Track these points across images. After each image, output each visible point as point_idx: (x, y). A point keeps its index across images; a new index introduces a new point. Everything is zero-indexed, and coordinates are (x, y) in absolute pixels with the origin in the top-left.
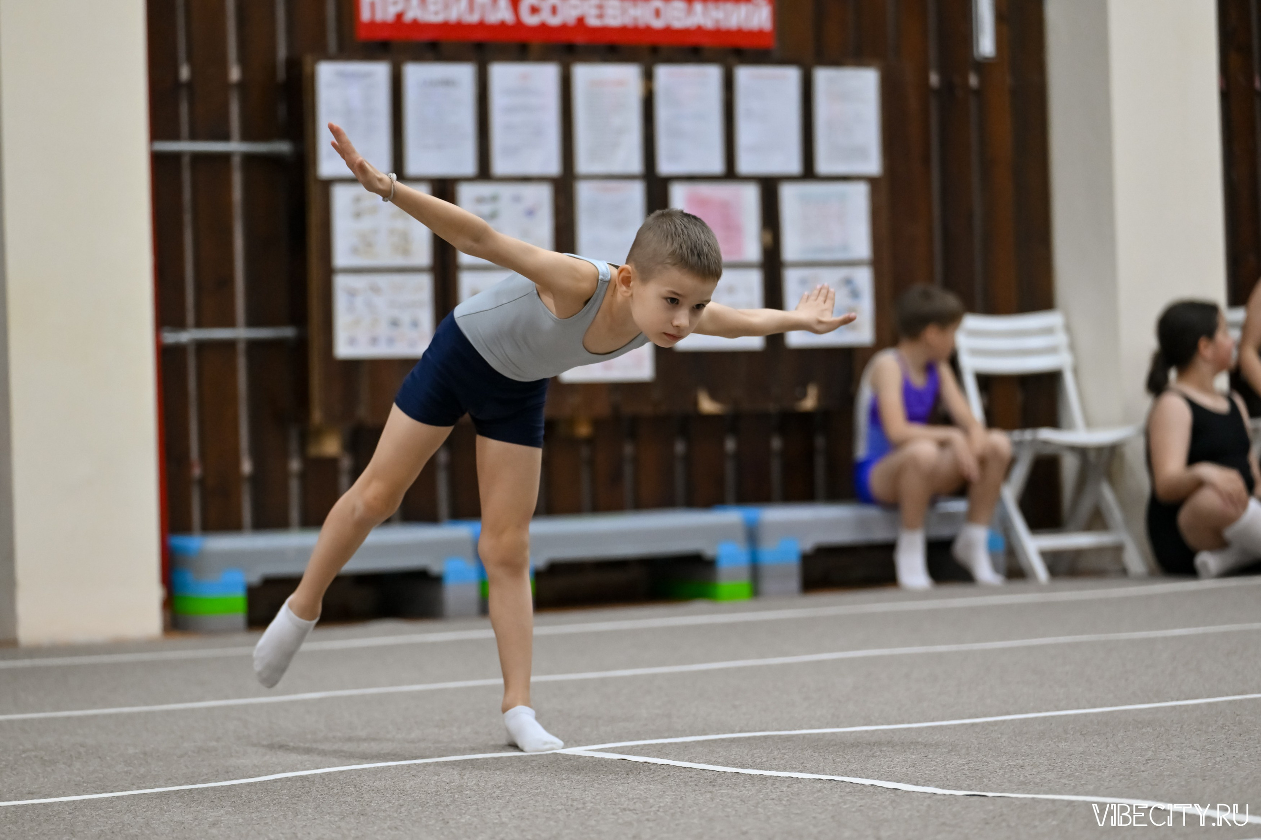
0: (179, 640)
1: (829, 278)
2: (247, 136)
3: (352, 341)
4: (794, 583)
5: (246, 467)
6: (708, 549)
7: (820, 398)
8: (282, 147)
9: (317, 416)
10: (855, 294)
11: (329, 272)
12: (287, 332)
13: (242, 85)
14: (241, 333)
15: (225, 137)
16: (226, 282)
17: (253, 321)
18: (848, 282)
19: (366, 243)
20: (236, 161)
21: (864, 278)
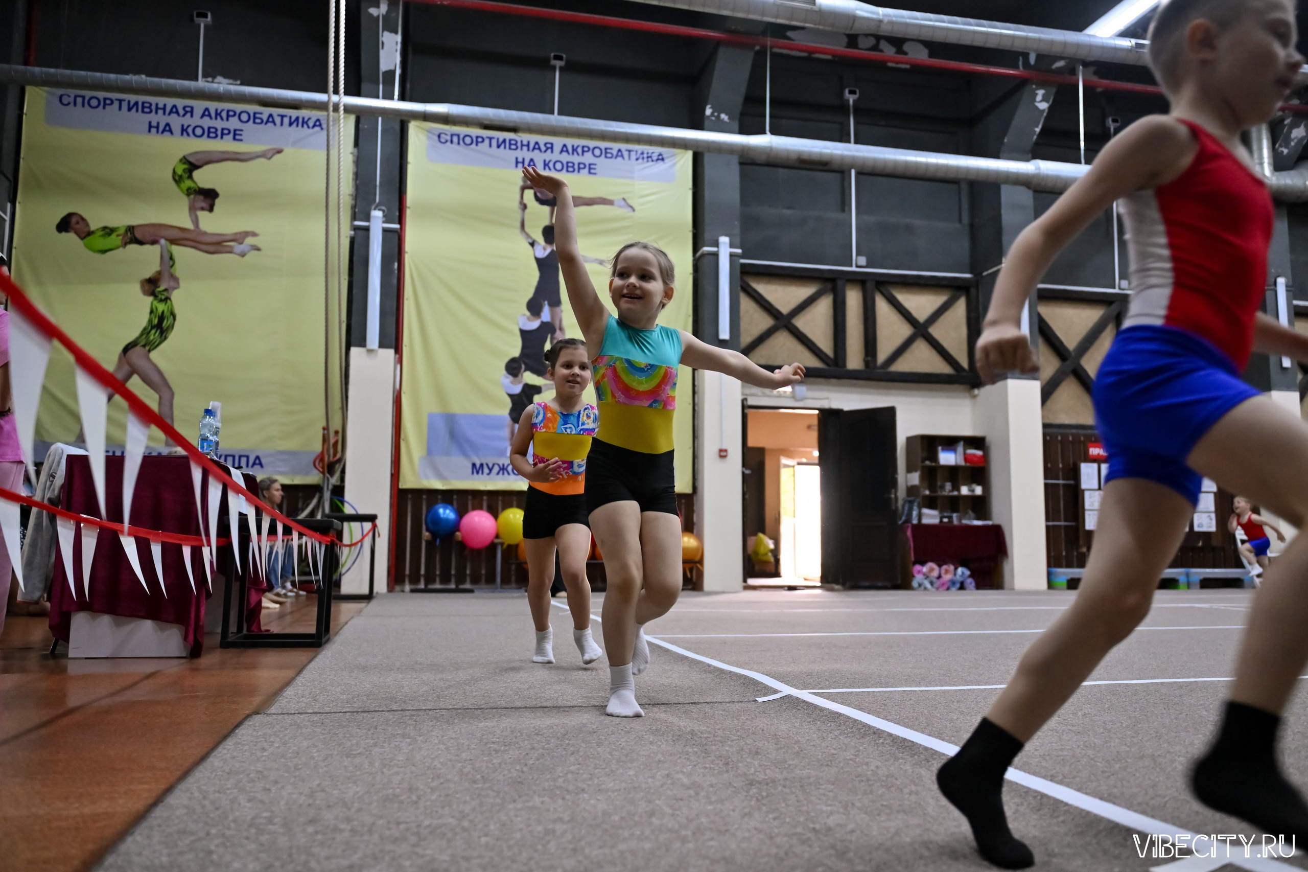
0: (1052, 592)
1: (1205, 516)
2: (1064, 479)
3: (1089, 526)
4: (1198, 586)
5: (1064, 554)
6: (1177, 577)
7: (1203, 543)
8: (1072, 482)
9: (1081, 542)
10: (1211, 519)
11: (1084, 510)
12: (1073, 524)
13: (1063, 469)
14: (1062, 523)
15: (1058, 479)
16: (1059, 512)
17: (1065, 520)
18: (1209, 516)
19: (1092, 504)
20: (1061, 486)
21: (1213, 516)
